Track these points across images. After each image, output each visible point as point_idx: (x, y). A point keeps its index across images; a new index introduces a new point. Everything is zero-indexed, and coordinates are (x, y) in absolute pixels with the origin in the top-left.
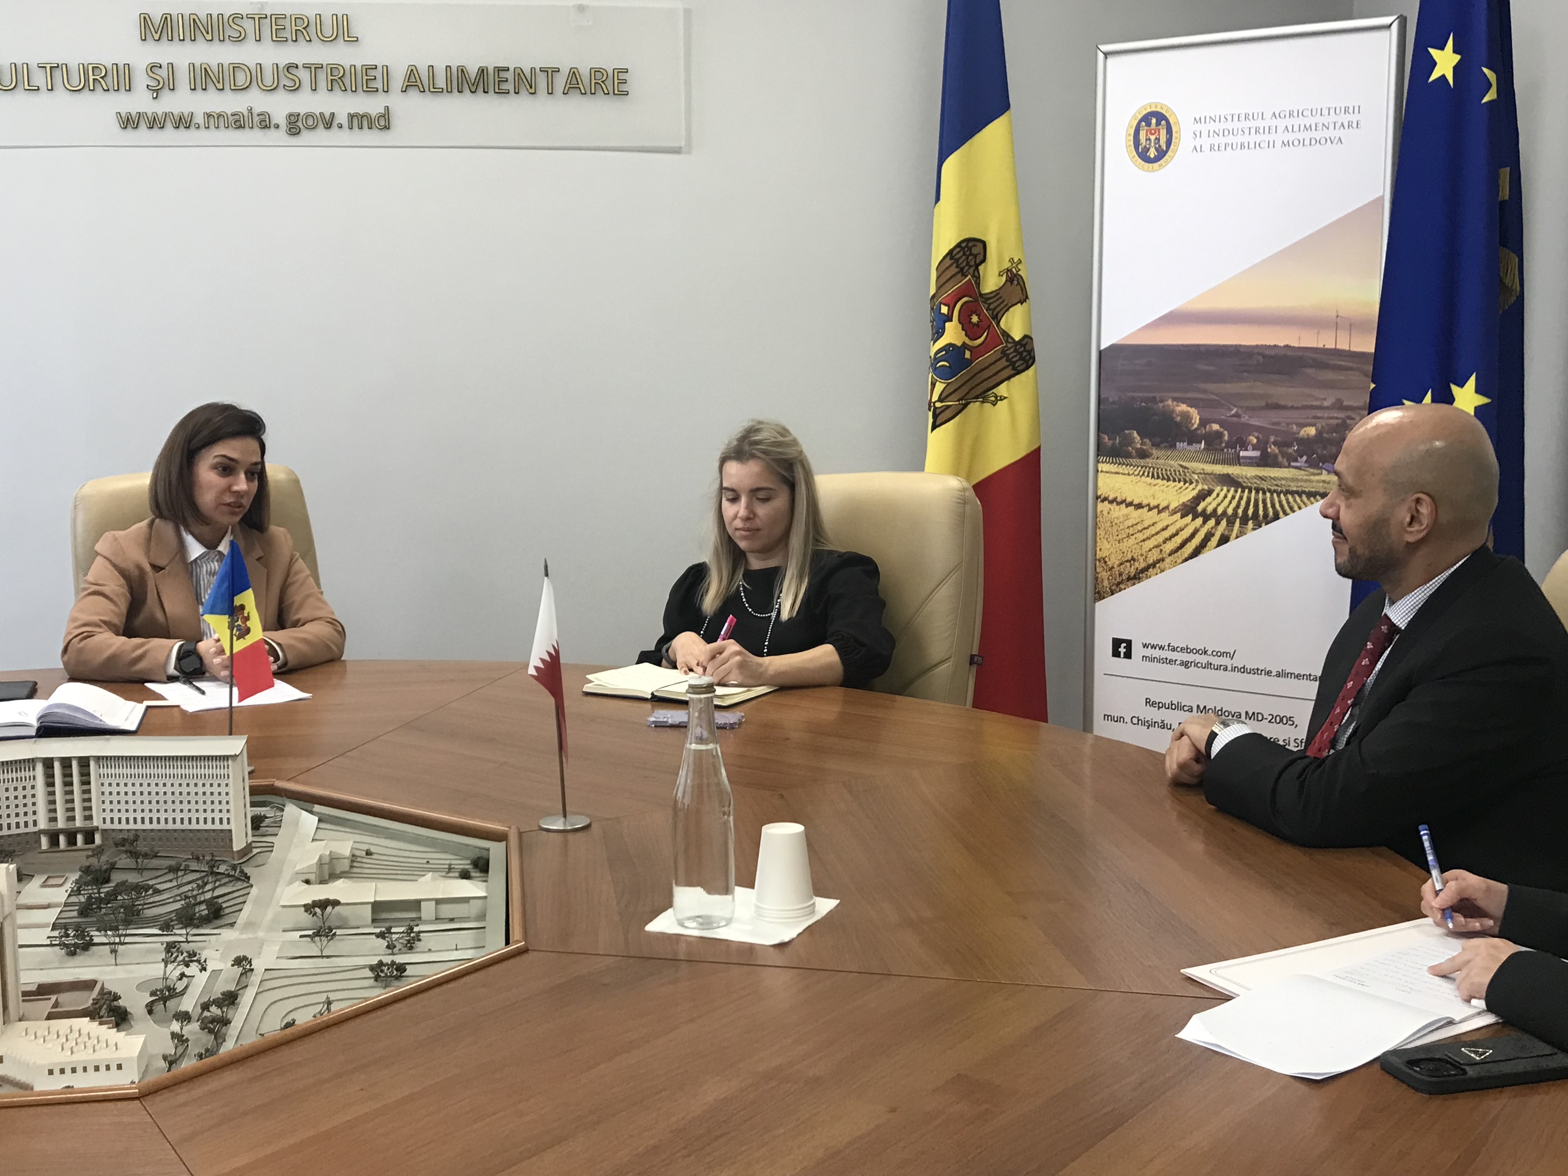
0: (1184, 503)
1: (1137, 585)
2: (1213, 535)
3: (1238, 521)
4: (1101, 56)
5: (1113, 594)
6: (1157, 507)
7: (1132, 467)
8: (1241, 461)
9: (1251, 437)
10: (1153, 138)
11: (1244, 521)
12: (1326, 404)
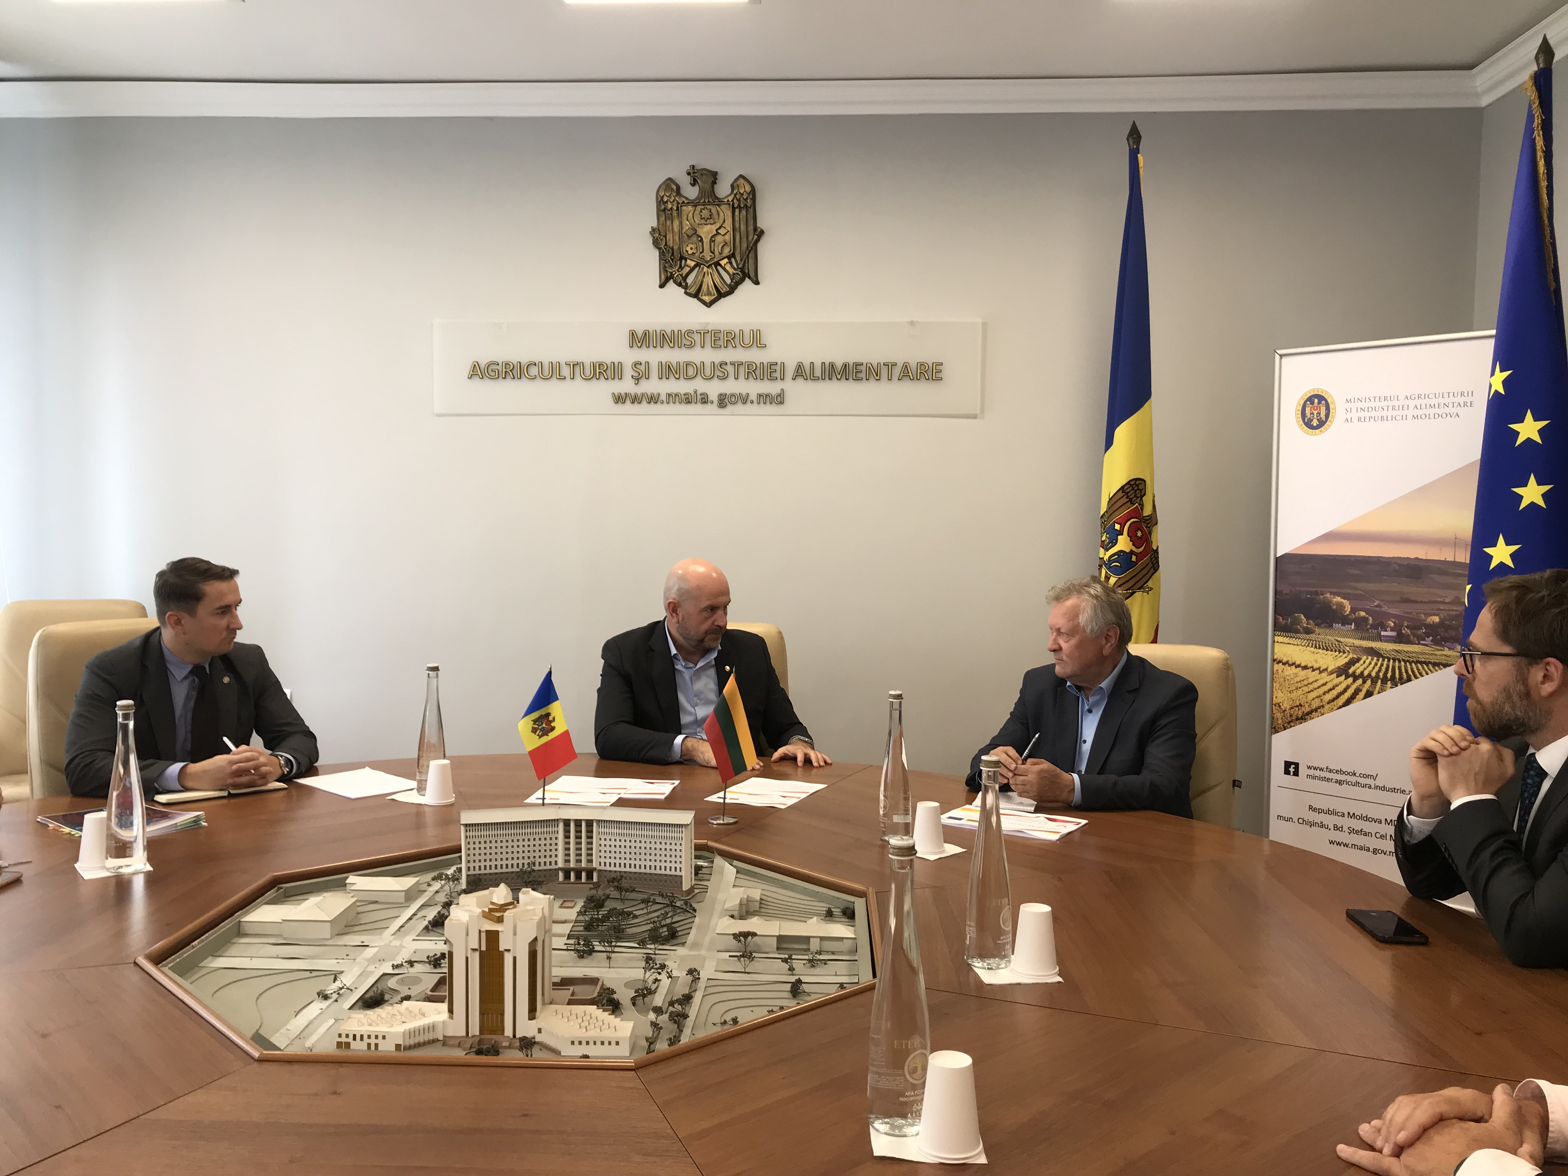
0: (1339, 667)
1: (1303, 724)
2: (1361, 690)
3: (1380, 680)
4: (1277, 357)
5: (1285, 729)
6: (1319, 668)
7: (1300, 640)
8: (1382, 638)
9: (1390, 622)
10: (1315, 412)
11: (1384, 681)
12: (1447, 600)
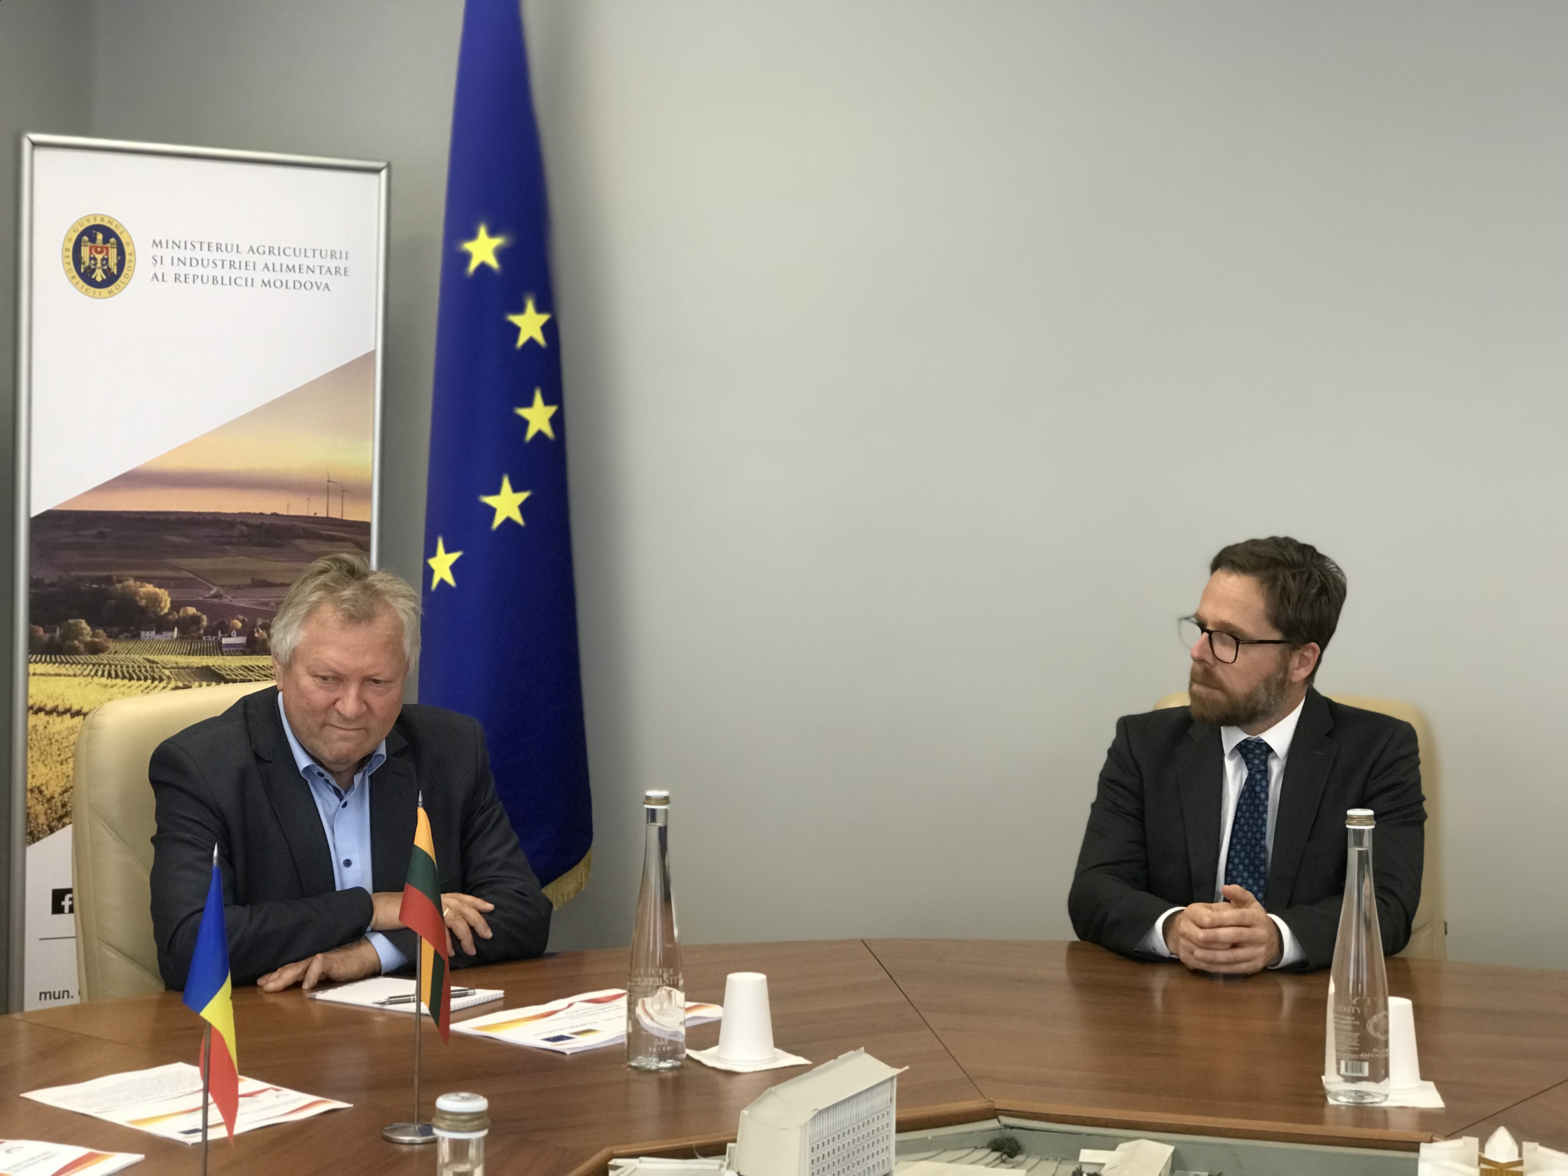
4: (26, 146)
5: (45, 835)
7: (79, 666)
8: (224, 649)
9: (236, 621)
10: (99, 257)
